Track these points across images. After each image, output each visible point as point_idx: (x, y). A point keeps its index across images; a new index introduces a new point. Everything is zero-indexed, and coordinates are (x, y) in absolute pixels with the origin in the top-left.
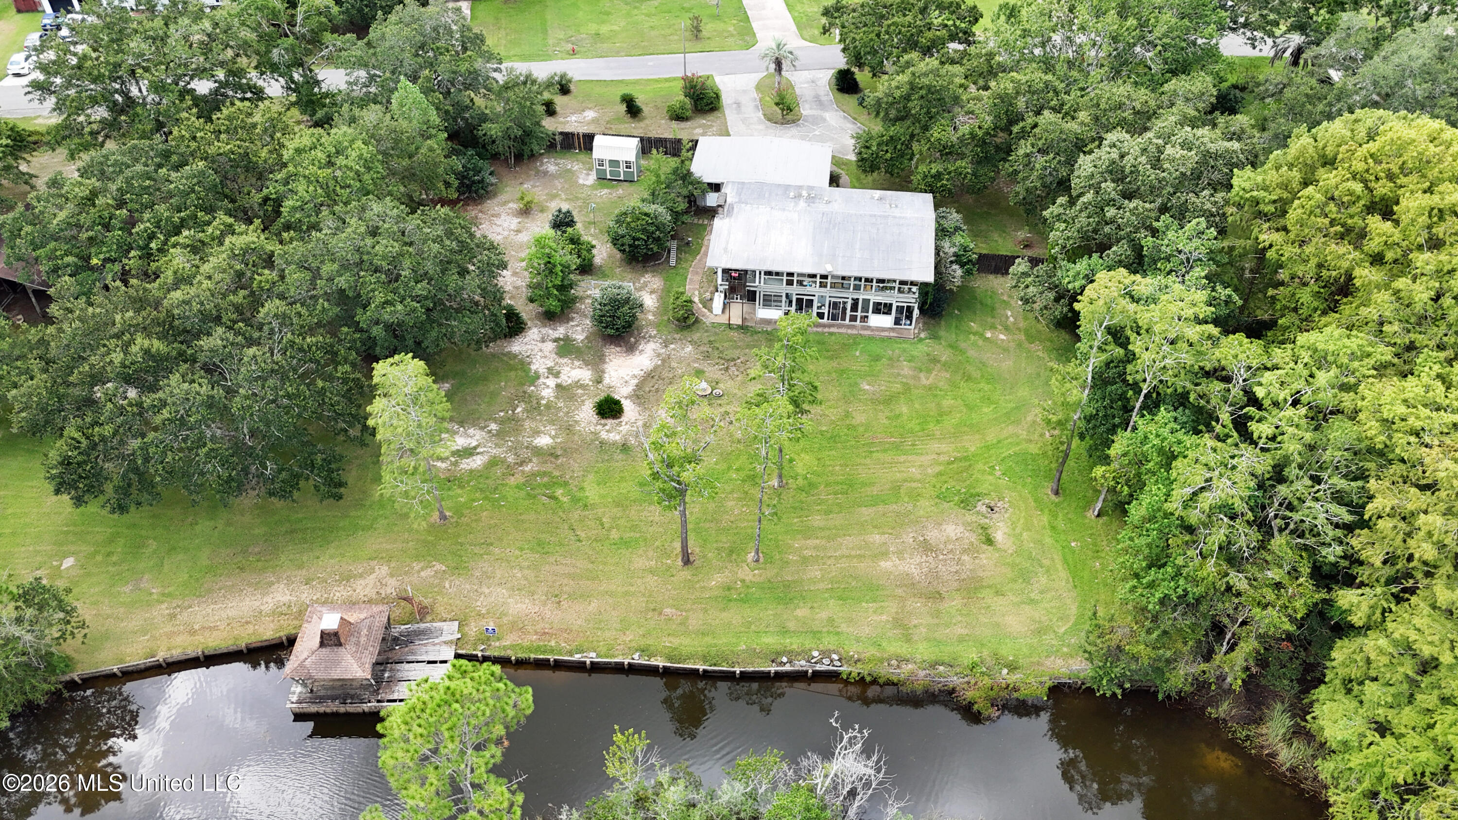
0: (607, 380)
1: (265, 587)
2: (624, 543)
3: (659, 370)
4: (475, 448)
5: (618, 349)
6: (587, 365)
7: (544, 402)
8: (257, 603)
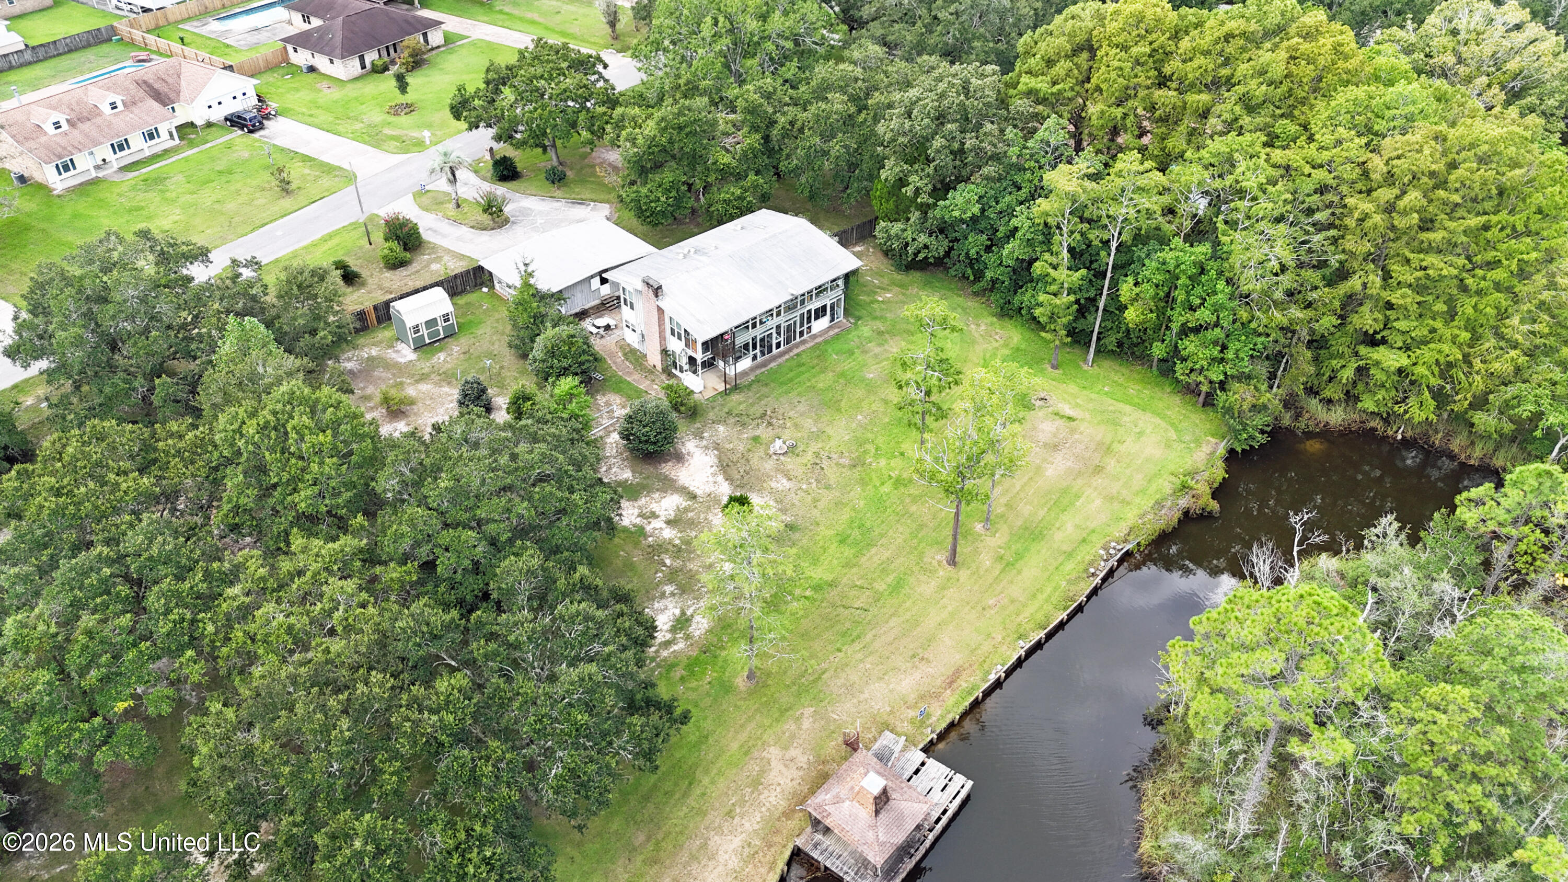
0: (699, 492)
1: (705, 852)
2: (897, 587)
3: (723, 457)
4: (683, 613)
5: (670, 464)
6: (666, 492)
7: (677, 542)
8: (720, 868)
